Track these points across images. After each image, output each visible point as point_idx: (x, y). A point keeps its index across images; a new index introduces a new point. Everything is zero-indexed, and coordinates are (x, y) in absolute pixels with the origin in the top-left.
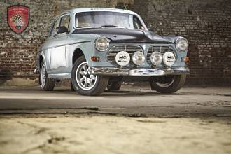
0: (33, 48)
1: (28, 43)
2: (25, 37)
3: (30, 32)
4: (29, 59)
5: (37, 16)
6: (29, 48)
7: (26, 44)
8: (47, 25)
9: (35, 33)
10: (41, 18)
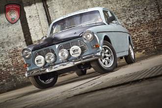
0: (135, 30)
1: (131, 26)
2: (128, 23)
3: (130, 18)
4: (134, 38)
5: (132, 6)
6: (132, 30)
7: (129, 28)
8: (141, 10)
9: (133, 18)
10: (136, 6)
